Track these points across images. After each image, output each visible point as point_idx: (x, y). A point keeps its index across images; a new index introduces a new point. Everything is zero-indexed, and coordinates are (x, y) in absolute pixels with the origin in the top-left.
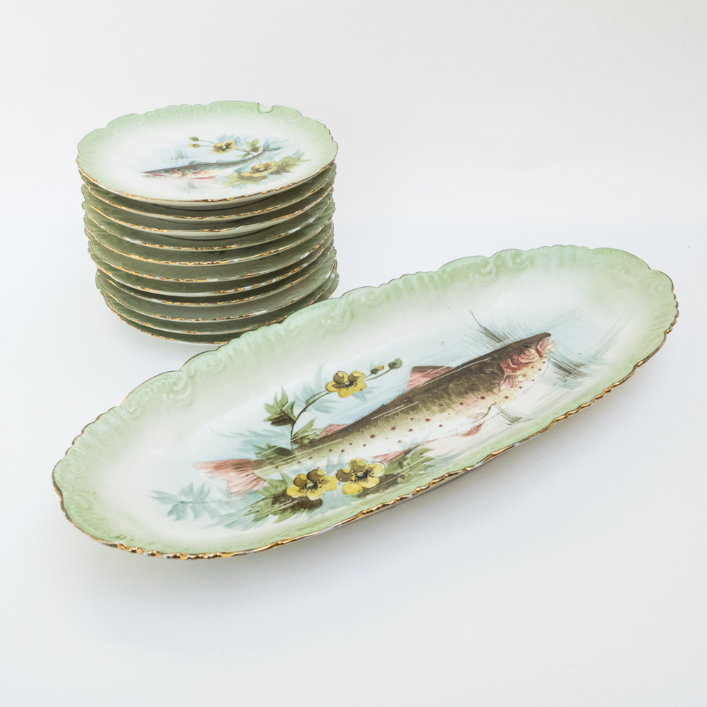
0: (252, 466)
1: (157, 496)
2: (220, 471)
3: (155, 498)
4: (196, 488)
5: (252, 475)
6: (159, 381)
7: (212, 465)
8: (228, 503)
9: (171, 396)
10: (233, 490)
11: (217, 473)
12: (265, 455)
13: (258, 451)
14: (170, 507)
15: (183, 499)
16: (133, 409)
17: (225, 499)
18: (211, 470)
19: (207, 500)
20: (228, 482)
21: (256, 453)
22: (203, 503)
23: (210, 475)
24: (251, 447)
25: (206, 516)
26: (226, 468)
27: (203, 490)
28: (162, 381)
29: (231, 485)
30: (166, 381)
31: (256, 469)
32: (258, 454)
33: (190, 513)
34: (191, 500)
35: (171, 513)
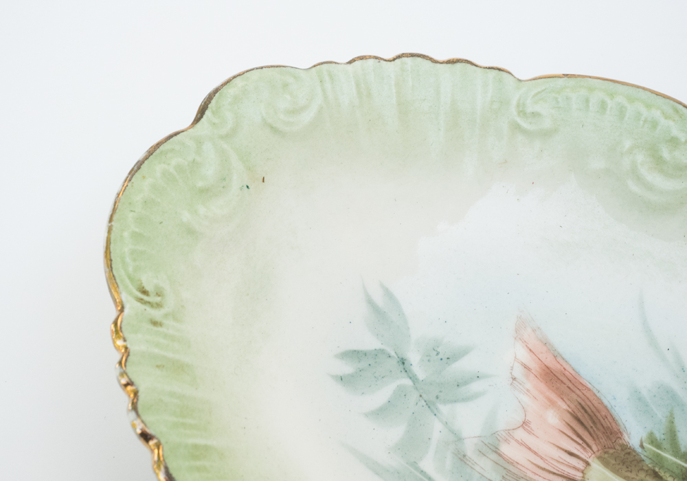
0: (605, 449)
1: (379, 300)
2: (543, 386)
3: (370, 302)
4: (464, 365)
5: (581, 465)
6: (648, 106)
7: (550, 362)
8: (462, 458)
9: (640, 157)
10: (508, 450)
11: (532, 384)
12: (659, 460)
13: (659, 435)
14: (369, 343)
15: (414, 358)
16: (537, 108)
17: (469, 448)
18: (533, 365)
19: (444, 409)
20: (525, 424)
21: (651, 435)
22: (429, 405)
23: (519, 372)
24: (661, 414)
25: (395, 432)
26: (561, 396)
27: (466, 383)
28: (657, 114)
29: (521, 434)
30: (663, 121)
31: (606, 463)
32: (653, 441)
33: (382, 395)
34: (421, 375)
35: (354, 355)
